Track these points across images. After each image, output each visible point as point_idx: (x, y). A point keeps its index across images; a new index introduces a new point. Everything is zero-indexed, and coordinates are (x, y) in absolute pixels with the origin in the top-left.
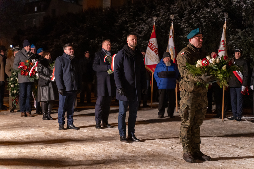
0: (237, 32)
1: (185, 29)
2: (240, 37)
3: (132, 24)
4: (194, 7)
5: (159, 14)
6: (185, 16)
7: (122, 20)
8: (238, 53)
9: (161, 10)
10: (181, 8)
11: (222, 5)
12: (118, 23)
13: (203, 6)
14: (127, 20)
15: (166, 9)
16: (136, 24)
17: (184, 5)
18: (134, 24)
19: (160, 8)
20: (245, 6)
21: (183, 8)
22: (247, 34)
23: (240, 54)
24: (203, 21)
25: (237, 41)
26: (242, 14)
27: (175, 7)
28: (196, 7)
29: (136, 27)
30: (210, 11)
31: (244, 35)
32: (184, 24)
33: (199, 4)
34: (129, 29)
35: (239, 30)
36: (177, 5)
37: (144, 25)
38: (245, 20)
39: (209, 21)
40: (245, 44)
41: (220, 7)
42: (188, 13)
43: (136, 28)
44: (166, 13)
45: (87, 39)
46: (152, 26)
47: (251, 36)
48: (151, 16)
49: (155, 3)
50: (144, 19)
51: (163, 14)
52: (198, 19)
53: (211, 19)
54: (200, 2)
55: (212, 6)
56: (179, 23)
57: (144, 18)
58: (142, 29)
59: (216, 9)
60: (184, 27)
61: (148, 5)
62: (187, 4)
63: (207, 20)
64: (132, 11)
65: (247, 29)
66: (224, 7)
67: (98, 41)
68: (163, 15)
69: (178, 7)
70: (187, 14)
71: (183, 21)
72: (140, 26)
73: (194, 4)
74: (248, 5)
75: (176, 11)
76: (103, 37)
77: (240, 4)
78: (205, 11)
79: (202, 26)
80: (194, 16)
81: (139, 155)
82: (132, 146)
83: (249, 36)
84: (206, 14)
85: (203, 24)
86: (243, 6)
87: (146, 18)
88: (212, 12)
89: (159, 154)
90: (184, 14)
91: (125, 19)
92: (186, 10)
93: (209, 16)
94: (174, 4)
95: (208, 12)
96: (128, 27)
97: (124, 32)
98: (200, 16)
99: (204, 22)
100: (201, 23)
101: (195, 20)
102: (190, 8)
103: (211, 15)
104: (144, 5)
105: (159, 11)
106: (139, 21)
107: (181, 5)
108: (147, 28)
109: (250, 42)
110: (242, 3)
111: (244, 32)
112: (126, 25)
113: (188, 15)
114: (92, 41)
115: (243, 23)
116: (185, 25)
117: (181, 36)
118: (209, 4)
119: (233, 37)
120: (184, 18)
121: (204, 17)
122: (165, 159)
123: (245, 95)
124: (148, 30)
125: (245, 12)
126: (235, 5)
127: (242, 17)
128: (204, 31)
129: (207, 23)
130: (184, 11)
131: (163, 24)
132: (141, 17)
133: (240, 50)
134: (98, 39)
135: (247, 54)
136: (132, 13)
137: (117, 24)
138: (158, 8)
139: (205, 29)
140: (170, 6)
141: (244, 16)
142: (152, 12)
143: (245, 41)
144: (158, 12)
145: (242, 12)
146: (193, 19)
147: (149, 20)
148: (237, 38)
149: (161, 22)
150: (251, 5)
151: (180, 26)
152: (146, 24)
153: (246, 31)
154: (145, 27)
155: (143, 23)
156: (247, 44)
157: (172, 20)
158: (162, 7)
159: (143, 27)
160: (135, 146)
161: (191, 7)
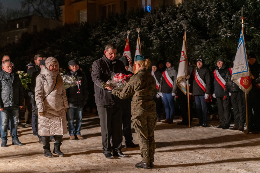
0: (202, 42)
1: (154, 41)
2: (205, 47)
3: (105, 38)
4: (162, 19)
5: (130, 27)
6: (154, 29)
7: (95, 34)
8: (200, 63)
9: (132, 23)
10: (151, 21)
11: (189, 17)
12: (92, 37)
13: (171, 18)
14: (101, 34)
15: (136, 22)
16: (109, 38)
17: (153, 18)
18: (107, 37)
19: (131, 22)
20: (209, 17)
21: (153, 21)
22: (211, 44)
23: (201, 64)
24: (170, 32)
25: (202, 51)
26: (206, 25)
27: (145, 20)
28: (165, 20)
29: (108, 40)
30: (176, 23)
31: (208, 45)
32: (152, 37)
33: (167, 17)
34: (103, 43)
35: (204, 41)
36: (146, 18)
37: (116, 39)
38: (209, 31)
39: (176, 32)
40: (210, 53)
41: (187, 19)
42: (157, 26)
43: (109, 42)
44: (136, 26)
45: (63, 53)
46: (123, 39)
47: (215, 46)
48: (123, 30)
49: (126, 17)
50: (117, 33)
51: (133, 27)
52: (166, 31)
53: (178, 30)
54: (168, 14)
55: (179, 18)
56: (149, 36)
57: (116, 31)
58: (114, 43)
59: (183, 21)
60: (153, 39)
61: (120, 19)
62: (157, 17)
63: (174, 32)
64: (105, 25)
65: (211, 39)
66: (190, 18)
67: (73, 55)
68: (133, 29)
69: (147, 20)
70: (155, 27)
71: (152, 33)
72: (113, 39)
73: (163, 17)
74: (211, 16)
75: (146, 24)
76: (77, 51)
77: (205, 15)
78: (172, 23)
79: (170, 38)
80: (162, 28)
81: (103, 165)
82: (98, 156)
83: (213, 45)
84: (173, 26)
85: (171, 36)
86: (207, 17)
87: (118, 31)
88: (179, 24)
89: (123, 163)
90: (154, 27)
91: (98, 34)
92: (154, 23)
93: (177, 28)
94: (143, 17)
95: (175, 24)
96: (101, 41)
97: (97, 46)
98: (167, 28)
99: (172, 33)
100: (169, 35)
101: (163, 32)
102: (158, 21)
103: (178, 27)
104: (116, 20)
105: (130, 24)
106: (112, 34)
107: (151, 18)
108: (118, 41)
109: (214, 51)
110: (206, 15)
111: (208, 42)
112: (99, 39)
113: (157, 28)
114: (67, 55)
115: (208, 33)
116: (154, 37)
117: (151, 48)
118: (177, 16)
119: (198, 47)
120: (153, 30)
121: (172, 29)
122: (127, 167)
123: (208, 102)
124: (120, 43)
125: (210, 23)
126: (200, 17)
127: (207, 28)
128: (172, 42)
129: (174, 34)
130: (153, 24)
131: (134, 37)
132: (114, 31)
133: (201, 60)
134: (73, 53)
135: (212, 63)
136: (105, 28)
137: (91, 39)
138: (129, 22)
139: (173, 41)
140: (141, 20)
141: (209, 27)
142: (124, 26)
143: (210, 51)
144: (129, 26)
145: (206, 23)
146: (161, 32)
147: (121, 33)
148: (202, 48)
149: (132, 35)
150: (215, 16)
151: (150, 38)
152: (118, 37)
153: (210, 41)
154: (117, 40)
155: (115, 36)
156: (211, 53)
157: (139, 33)
158: (133, 20)
159: (116, 40)
160: (101, 156)
161: (160, 20)
